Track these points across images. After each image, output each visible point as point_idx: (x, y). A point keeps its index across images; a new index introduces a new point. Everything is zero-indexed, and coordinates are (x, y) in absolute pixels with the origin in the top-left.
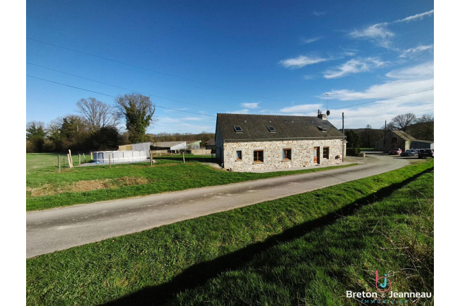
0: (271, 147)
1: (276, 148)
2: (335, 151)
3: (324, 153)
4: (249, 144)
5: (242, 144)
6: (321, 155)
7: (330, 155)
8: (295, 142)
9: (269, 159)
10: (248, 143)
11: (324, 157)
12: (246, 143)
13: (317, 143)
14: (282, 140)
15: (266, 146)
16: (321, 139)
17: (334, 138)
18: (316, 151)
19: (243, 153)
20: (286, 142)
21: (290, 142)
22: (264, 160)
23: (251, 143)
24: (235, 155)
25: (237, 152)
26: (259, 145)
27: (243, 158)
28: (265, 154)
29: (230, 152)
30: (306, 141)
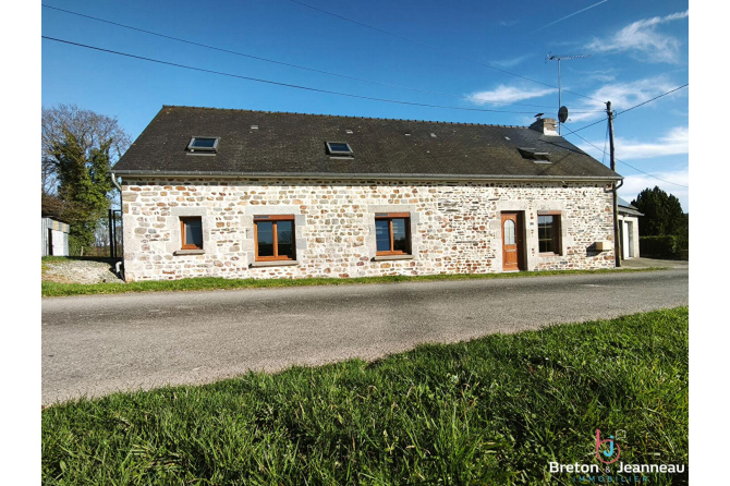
0: (328, 206)
1: (350, 210)
2: (583, 226)
3: (542, 232)
4: (234, 192)
5: (202, 190)
6: (532, 241)
7: (567, 241)
8: (424, 192)
9: (319, 249)
10: (229, 189)
11: (543, 248)
12: (219, 189)
13: (513, 198)
14: (373, 183)
15: (307, 201)
16: (529, 184)
17: (579, 184)
18: (510, 225)
19: (208, 225)
20: (388, 190)
21: (404, 190)
22: (299, 252)
23: (239, 190)
24: (175, 233)
25: (184, 219)
26: (276, 199)
27: (209, 241)
28: (302, 232)
29: (152, 221)
30: (469, 190)
